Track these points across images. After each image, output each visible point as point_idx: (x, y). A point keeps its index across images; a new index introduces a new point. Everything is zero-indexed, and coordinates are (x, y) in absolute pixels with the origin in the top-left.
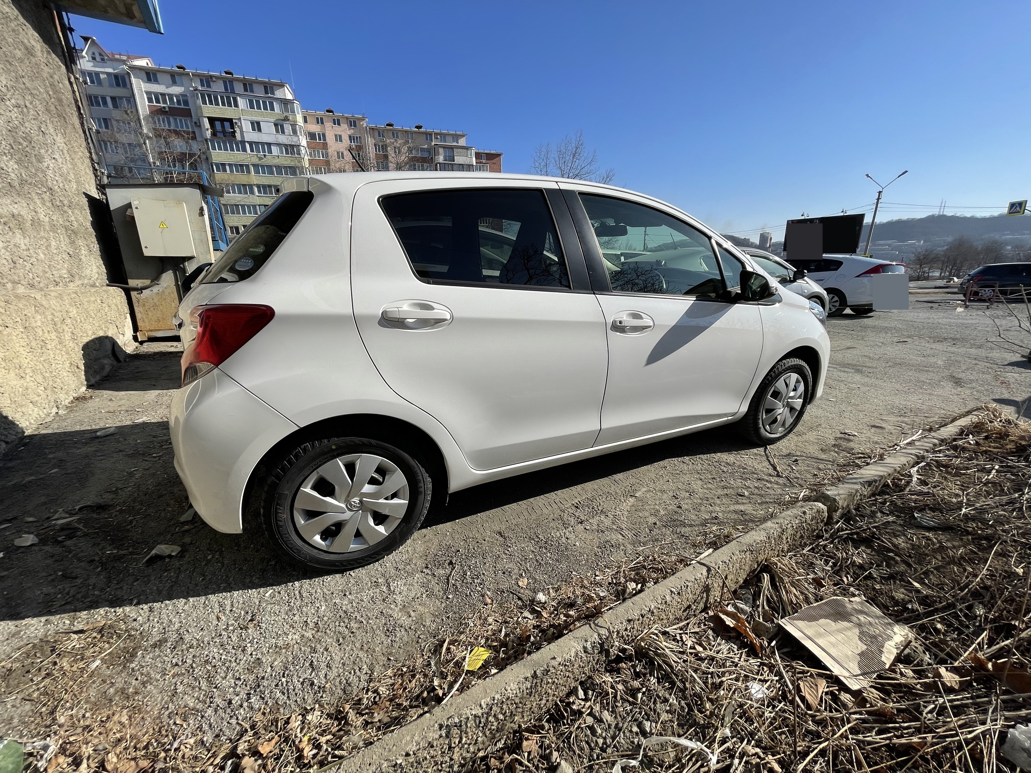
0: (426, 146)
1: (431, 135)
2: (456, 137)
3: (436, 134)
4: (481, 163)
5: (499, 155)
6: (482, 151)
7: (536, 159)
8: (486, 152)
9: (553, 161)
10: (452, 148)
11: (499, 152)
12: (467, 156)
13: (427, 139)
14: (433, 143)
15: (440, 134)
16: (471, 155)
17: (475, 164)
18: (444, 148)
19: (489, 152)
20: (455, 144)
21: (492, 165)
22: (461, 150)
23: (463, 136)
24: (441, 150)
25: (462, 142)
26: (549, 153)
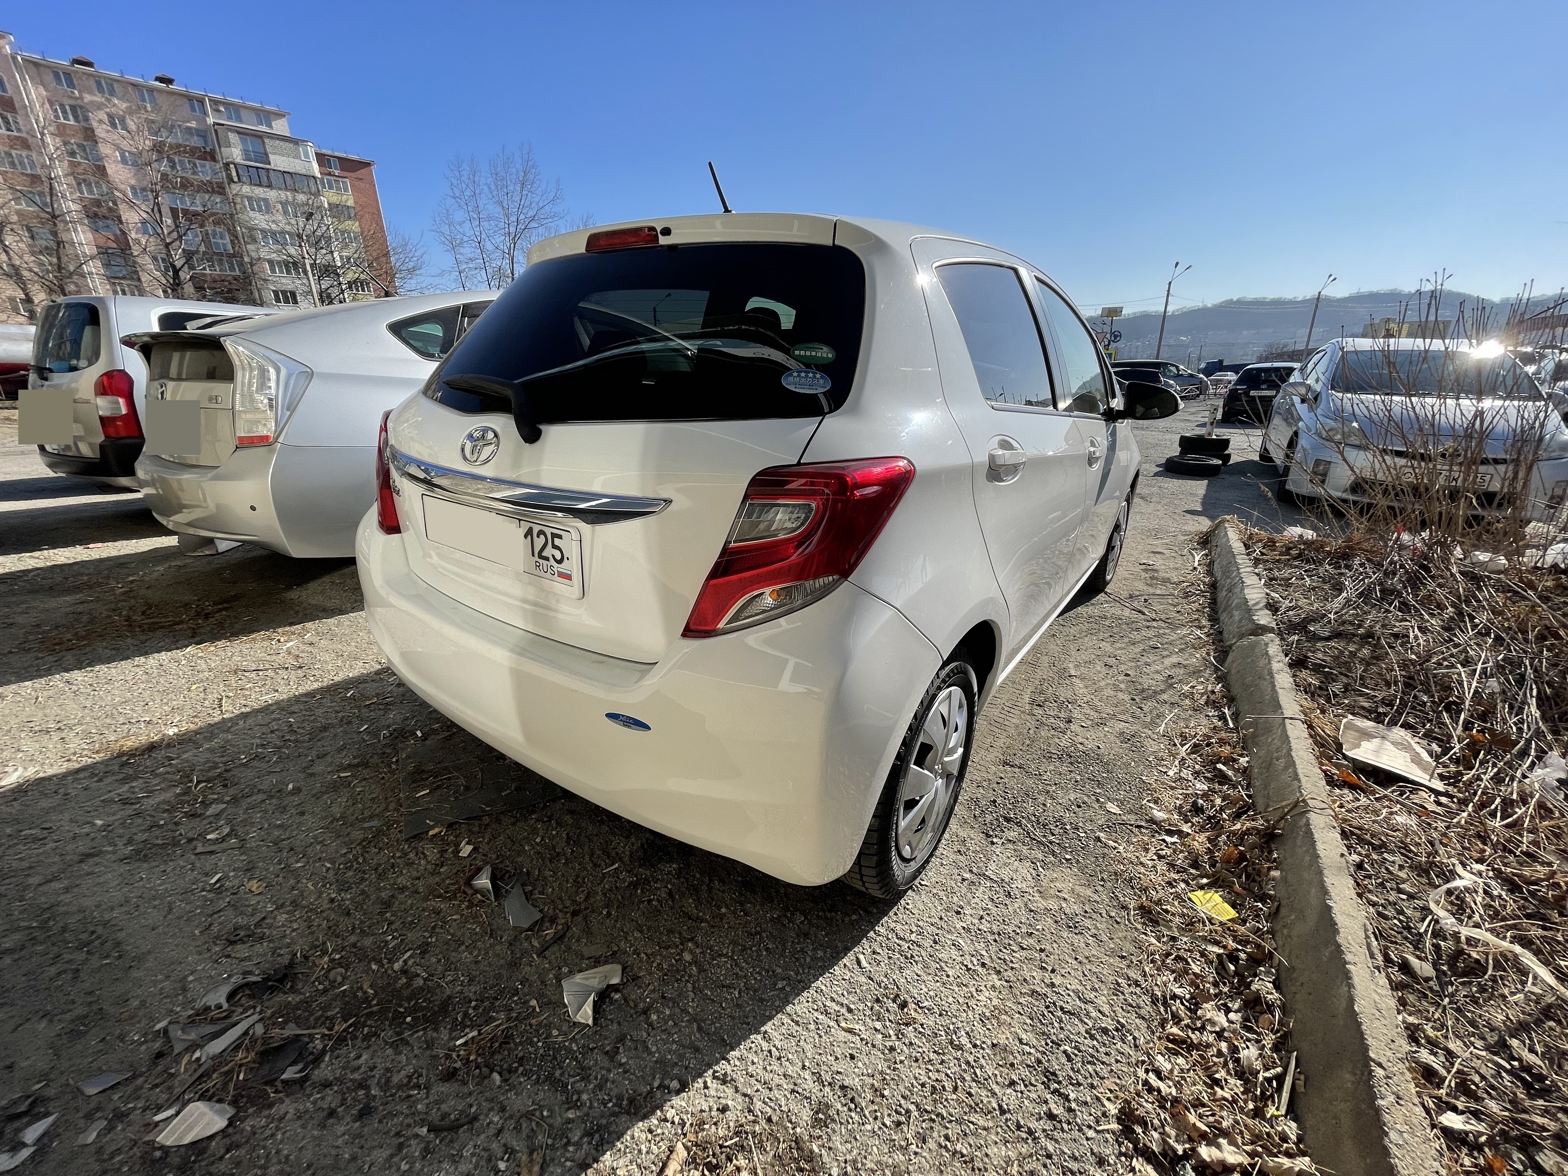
0: (193, 124)
1: (201, 102)
2: (266, 116)
3: (215, 102)
4: (329, 174)
5: (368, 164)
6: (329, 152)
7: (454, 181)
8: (336, 154)
9: (486, 188)
10: (261, 137)
11: (366, 159)
12: (299, 158)
13: (193, 109)
14: (211, 120)
15: (226, 104)
16: (307, 155)
17: (318, 175)
18: (239, 133)
19: (344, 155)
20: (263, 128)
21: (357, 183)
22: (282, 143)
23: (280, 115)
24: (233, 137)
25: (280, 127)
26: (477, 174)
